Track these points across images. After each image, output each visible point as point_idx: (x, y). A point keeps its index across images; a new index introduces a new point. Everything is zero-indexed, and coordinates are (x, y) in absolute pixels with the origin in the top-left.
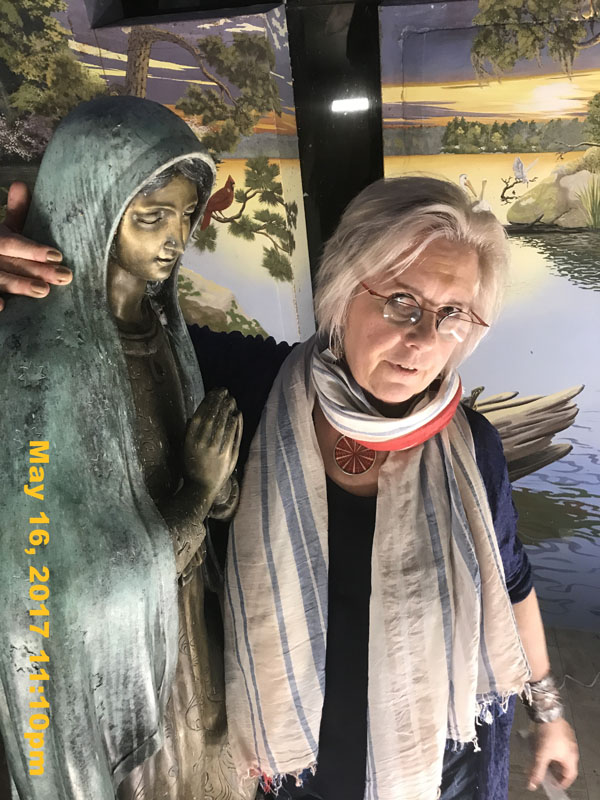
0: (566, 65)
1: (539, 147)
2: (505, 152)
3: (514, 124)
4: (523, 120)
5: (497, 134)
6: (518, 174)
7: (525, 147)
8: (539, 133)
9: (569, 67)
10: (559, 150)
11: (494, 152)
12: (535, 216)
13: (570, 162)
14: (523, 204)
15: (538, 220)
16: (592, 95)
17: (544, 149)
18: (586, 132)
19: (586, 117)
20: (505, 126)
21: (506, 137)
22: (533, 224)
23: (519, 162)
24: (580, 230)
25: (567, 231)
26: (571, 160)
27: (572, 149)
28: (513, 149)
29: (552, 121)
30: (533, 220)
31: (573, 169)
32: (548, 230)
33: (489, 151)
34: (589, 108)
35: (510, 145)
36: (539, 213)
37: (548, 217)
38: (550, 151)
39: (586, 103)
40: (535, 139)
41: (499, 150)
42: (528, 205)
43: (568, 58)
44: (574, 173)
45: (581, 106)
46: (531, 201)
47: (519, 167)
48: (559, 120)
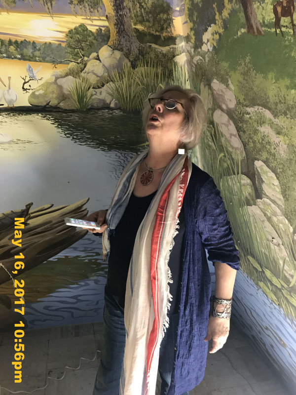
0: (48, 9)
1: (41, 59)
2: (20, 59)
3: (22, 42)
4: (28, 40)
5: (12, 47)
6: (31, 75)
7: (32, 58)
8: (39, 50)
9: (51, 10)
10: (53, 62)
11: (13, 58)
12: (46, 101)
13: (61, 70)
14: (37, 93)
15: (48, 104)
16: (67, 30)
17: (43, 60)
18: (67, 52)
19: (66, 43)
20: (16, 42)
21: (19, 50)
22: (45, 106)
23: (30, 67)
24: (73, 111)
25: (66, 111)
26: (61, 69)
27: (61, 63)
28: (24, 58)
29: (46, 43)
30: (45, 104)
31: (63, 74)
32: (55, 110)
33: (9, 57)
34: (67, 39)
35: (22, 55)
36: (47, 100)
37: (54, 102)
38: (47, 62)
39: (64, 34)
40: (37, 53)
41: (15, 58)
42: (40, 94)
43: (49, 4)
44: (64, 77)
45: (61, 36)
46: (41, 92)
47: (30, 70)
48: (50, 43)
